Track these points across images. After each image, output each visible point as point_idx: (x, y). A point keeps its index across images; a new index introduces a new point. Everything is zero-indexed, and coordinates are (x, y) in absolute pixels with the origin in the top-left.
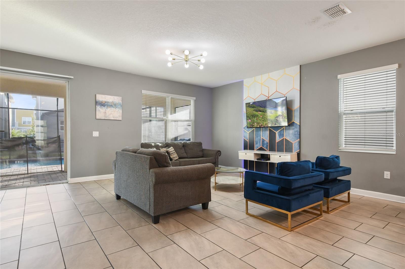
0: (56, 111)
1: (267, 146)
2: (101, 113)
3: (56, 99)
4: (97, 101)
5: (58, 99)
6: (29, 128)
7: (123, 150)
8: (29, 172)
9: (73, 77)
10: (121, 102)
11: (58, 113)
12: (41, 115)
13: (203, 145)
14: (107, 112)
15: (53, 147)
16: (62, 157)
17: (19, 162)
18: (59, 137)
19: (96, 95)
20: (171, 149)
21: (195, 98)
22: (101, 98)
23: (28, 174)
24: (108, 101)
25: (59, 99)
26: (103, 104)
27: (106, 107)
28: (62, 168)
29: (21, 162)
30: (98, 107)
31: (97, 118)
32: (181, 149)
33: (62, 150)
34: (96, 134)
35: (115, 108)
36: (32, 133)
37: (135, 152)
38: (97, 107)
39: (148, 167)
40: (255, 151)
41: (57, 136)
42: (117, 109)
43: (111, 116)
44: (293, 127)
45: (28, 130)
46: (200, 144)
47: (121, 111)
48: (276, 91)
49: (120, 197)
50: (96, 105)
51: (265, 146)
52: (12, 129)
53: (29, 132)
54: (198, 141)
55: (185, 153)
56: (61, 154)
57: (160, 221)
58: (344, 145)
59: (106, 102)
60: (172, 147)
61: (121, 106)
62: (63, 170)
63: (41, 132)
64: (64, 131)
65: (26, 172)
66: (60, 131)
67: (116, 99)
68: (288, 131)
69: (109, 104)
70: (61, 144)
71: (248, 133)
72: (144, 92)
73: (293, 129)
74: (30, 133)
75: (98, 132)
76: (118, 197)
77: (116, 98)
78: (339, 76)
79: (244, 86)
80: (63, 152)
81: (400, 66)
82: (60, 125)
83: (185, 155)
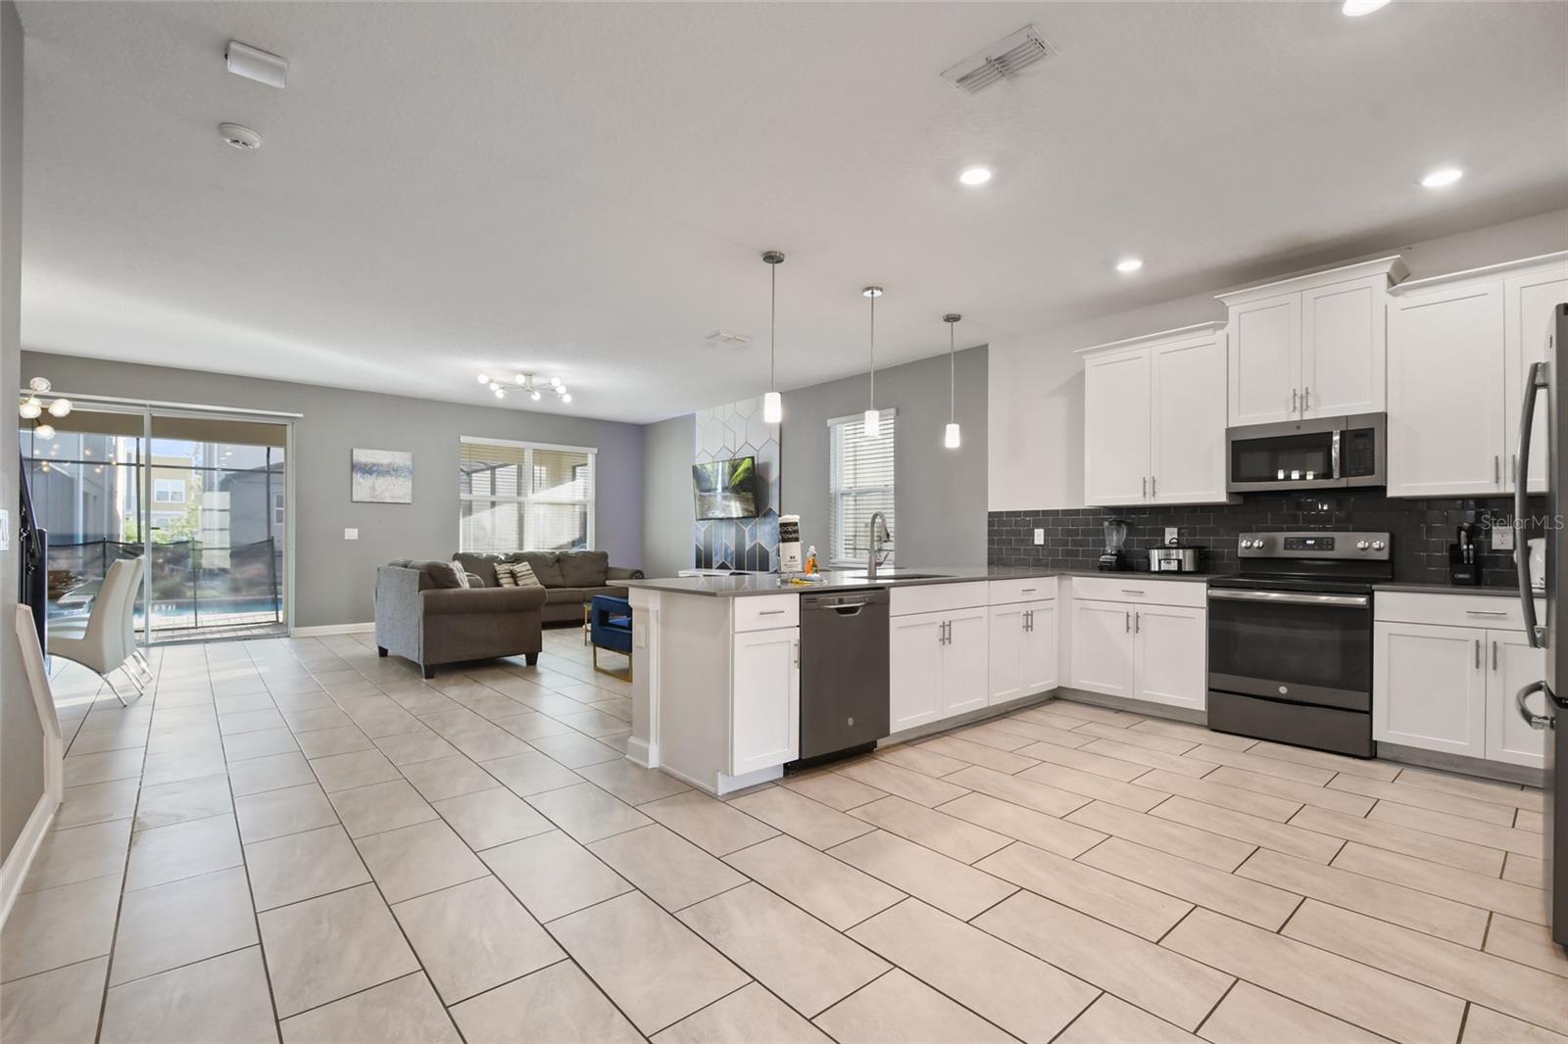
0: (264, 472)
1: (732, 559)
2: (363, 488)
3: (265, 449)
4: (354, 462)
5: (269, 449)
6: (176, 515)
7: (390, 565)
8: (199, 625)
9: (301, 415)
10: (409, 463)
11: (268, 477)
12: (221, 479)
13: (609, 560)
14: (377, 486)
15: (256, 569)
16: (279, 596)
17: (164, 607)
18: (271, 541)
19: (352, 451)
20: (523, 568)
21: (595, 450)
22: (362, 456)
23: (196, 628)
24: (380, 461)
25: (272, 449)
26: (368, 470)
27: (374, 475)
28: (277, 617)
29: (170, 607)
30: (357, 477)
31: (355, 499)
32: (551, 567)
33: (278, 580)
34: (351, 534)
35: (396, 477)
36: (186, 530)
37: (406, 567)
38: (354, 475)
39: (417, 588)
40: (713, 570)
41: (266, 539)
42: (401, 480)
43: (387, 494)
44: (770, 520)
45: (172, 520)
46: (604, 557)
47: (410, 484)
48: (746, 442)
49: (387, 650)
50: (352, 471)
51: (729, 559)
52: (127, 519)
53: (177, 527)
54: (600, 550)
55: (560, 577)
56: (276, 589)
57: (436, 675)
58: (844, 555)
59: (374, 465)
60: (526, 563)
61: (411, 472)
62: (281, 620)
63: (221, 530)
64: (283, 524)
65: (194, 625)
66: (274, 523)
67: (400, 458)
68: (762, 527)
69: (381, 468)
70: (277, 559)
71: (703, 530)
72: (464, 439)
73: (771, 523)
74: (180, 529)
75: (356, 530)
76: (383, 652)
77: (398, 454)
78: (830, 422)
79: (697, 426)
80: (281, 584)
81: (898, 412)
82: (275, 509)
83: (559, 580)
